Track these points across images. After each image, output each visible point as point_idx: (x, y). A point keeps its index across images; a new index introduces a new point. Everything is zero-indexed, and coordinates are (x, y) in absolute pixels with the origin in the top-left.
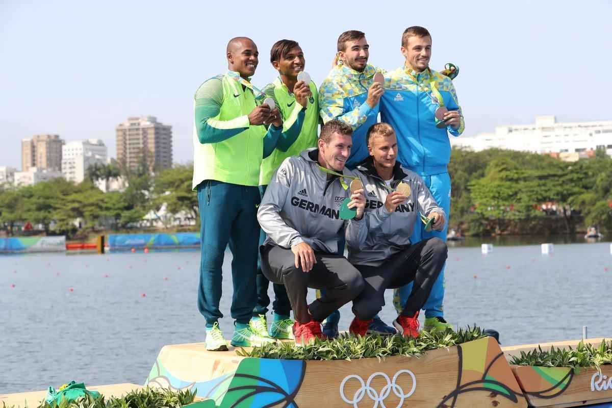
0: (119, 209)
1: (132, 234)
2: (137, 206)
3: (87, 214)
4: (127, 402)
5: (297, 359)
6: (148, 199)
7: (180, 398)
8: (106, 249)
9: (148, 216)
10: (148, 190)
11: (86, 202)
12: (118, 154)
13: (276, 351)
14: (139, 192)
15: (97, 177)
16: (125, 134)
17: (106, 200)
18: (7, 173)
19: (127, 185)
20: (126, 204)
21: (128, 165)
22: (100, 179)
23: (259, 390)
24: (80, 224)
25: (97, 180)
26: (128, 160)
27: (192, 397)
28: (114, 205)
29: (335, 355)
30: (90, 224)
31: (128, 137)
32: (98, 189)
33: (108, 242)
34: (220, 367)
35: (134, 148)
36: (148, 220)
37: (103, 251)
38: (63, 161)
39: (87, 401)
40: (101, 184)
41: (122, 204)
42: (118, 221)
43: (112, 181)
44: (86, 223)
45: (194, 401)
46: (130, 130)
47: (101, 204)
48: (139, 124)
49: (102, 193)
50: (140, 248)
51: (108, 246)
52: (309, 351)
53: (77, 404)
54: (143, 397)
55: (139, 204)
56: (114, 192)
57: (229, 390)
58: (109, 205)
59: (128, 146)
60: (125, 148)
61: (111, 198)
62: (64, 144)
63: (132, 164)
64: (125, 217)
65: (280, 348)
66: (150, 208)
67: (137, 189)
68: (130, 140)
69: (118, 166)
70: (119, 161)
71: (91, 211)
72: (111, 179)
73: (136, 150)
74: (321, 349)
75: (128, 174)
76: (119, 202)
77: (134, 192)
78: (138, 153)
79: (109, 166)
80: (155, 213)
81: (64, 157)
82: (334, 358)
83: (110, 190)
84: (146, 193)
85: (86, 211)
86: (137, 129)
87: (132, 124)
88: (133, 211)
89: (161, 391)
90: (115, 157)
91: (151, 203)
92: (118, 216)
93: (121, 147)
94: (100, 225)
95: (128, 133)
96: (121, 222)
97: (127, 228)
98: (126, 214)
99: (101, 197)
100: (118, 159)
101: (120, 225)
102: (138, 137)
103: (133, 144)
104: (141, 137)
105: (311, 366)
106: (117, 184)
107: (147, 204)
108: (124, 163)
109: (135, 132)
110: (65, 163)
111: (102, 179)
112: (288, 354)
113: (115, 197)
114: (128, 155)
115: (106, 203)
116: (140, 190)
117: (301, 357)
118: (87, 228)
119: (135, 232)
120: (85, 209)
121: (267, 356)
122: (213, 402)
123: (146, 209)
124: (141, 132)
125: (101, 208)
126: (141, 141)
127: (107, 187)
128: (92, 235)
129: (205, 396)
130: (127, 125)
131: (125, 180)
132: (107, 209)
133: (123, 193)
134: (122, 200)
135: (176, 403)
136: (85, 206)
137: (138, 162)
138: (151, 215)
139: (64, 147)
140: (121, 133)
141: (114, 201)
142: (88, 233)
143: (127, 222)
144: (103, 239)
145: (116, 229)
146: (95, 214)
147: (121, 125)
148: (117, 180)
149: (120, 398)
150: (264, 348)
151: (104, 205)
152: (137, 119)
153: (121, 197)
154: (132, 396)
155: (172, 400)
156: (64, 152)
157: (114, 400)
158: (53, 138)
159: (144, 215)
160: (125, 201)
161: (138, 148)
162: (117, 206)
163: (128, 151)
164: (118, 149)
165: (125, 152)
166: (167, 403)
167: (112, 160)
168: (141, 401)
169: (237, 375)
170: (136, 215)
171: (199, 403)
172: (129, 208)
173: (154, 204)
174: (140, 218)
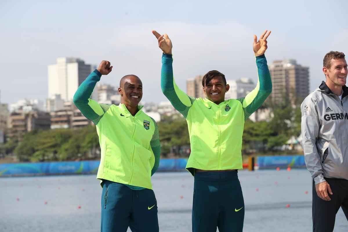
0: (266, 135)
1: (277, 156)
2: (281, 133)
6: (290, 127)
8: (256, 168)
9: (289, 142)
10: (290, 120)
17: (256, 128)
19: (273, 116)
20: (272, 132)
21: (273, 99)
26: (273, 95)
28: (262, 132)
33: (257, 162)
35: (278, 86)
36: (290, 145)
37: (253, 169)
41: (269, 132)
42: (265, 145)
43: (261, 113)
46: (274, 71)
47: (251, 131)
48: (282, 66)
49: (252, 122)
50: (283, 167)
51: (257, 166)
55: (283, 132)
56: (262, 122)
58: (258, 132)
61: (259, 126)
63: (277, 99)
64: (271, 142)
66: (292, 134)
67: (281, 119)
72: (259, 111)
73: (279, 88)
75: (274, 107)
76: (266, 129)
77: (279, 121)
78: (282, 89)
80: (296, 139)
83: (259, 120)
84: (288, 122)
86: (281, 70)
87: (276, 66)
88: (278, 137)
91: (293, 130)
92: (265, 141)
94: (251, 148)
95: (273, 73)
96: (268, 146)
97: (274, 151)
98: (272, 139)
99: (251, 126)
101: (267, 149)
102: (281, 76)
104: (284, 76)
106: (264, 115)
107: (289, 131)
109: (279, 73)
113: (263, 126)
115: (256, 130)
116: (283, 120)
119: (280, 154)
123: (289, 136)
124: (283, 72)
125: (251, 134)
126: (284, 80)
127: (257, 118)
128: (244, 157)
130: (272, 66)
131: (271, 111)
132: (257, 135)
133: (269, 122)
134: (269, 128)
137: (281, 97)
138: (292, 140)
141: (261, 129)
143: (273, 147)
144: (253, 160)
145: (263, 151)
146: (247, 139)
148: (265, 112)
151: (254, 132)
152: (281, 62)
153: (268, 125)
159: (287, 140)
160: (271, 129)
161: (282, 86)
162: (265, 133)
170: (281, 140)
172: (274, 134)
173: (295, 131)
174: (284, 142)
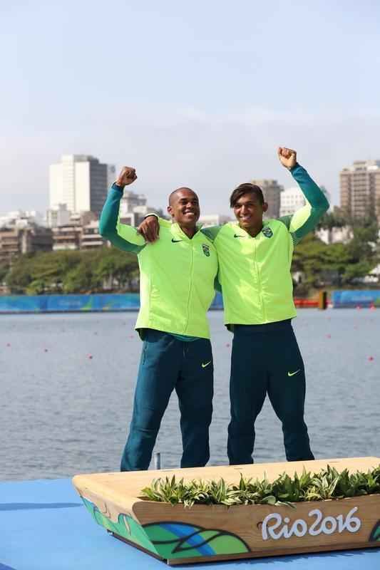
0: (342, 262)
1: (357, 291)
2: (363, 259)
3: (307, 267)
4: (374, 478)
6: (375, 252)
8: (330, 306)
9: (374, 271)
10: (376, 242)
11: (307, 254)
12: (342, 202)
14: (365, 244)
15: (319, 226)
16: (350, 180)
17: (329, 253)
18: (220, 221)
19: (352, 236)
20: (351, 257)
21: (353, 214)
22: (322, 230)
24: (300, 278)
25: (319, 230)
26: (353, 208)
28: (337, 258)
30: (310, 279)
31: (353, 183)
32: (319, 240)
33: (331, 299)
35: (360, 195)
36: (375, 276)
37: (325, 307)
38: (281, 209)
39: (330, 476)
40: (324, 235)
41: (347, 257)
42: (342, 276)
43: (336, 231)
44: (306, 277)
46: (355, 175)
47: (322, 256)
48: (365, 169)
49: (324, 244)
50: (367, 306)
51: (331, 303)
53: (320, 479)
55: (365, 258)
56: (337, 244)
58: (331, 258)
59: (353, 193)
60: (350, 195)
61: (334, 250)
62: (283, 190)
63: (358, 213)
64: (350, 271)
67: (363, 240)
68: (355, 186)
69: (342, 215)
70: (343, 209)
71: (313, 264)
72: (334, 229)
73: (361, 198)
75: (354, 223)
76: (342, 255)
77: (360, 244)
78: (364, 200)
79: (331, 215)
81: (282, 205)
83: (334, 241)
84: (373, 245)
85: (307, 264)
86: (364, 174)
87: (358, 169)
88: (359, 265)
90: (339, 205)
91: (379, 256)
92: (342, 271)
93: (346, 194)
94: (323, 279)
95: (353, 178)
96: (345, 276)
97: (353, 283)
98: (351, 268)
99: (323, 249)
100: (342, 206)
101: (343, 280)
102: (364, 183)
103: (358, 191)
104: (368, 183)
106: (340, 235)
107: (374, 257)
108: (349, 211)
109: (361, 178)
110: (284, 212)
111: (325, 229)
113: (339, 250)
114: (353, 203)
115: (329, 255)
116: (367, 241)
118: (307, 283)
119: (361, 289)
120: (304, 263)
123: (373, 264)
124: (367, 177)
125: (323, 260)
126: (368, 188)
127: (330, 238)
128: (312, 290)
130: (352, 169)
131: (350, 230)
132: (330, 262)
133: (347, 245)
134: (347, 252)
136: (306, 258)
137: (364, 211)
138: (378, 270)
139: (282, 194)
140: (345, 179)
141: (337, 254)
142: (309, 288)
143: (351, 278)
144: (325, 294)
145: (339, 284)
146: (317, 268)
147: (345, 170)
148: (342, 231)
149: (366, 473)
151: (327, 258)
152: (364, 163)
153: (345, 249)
156: (282, 200)
157: (360, 475)
158: (270, 183)
159: (371, 270)
160: (350, 253)
161: (365, 195)
162: (340, 260)
163: (353, 198)
164: (342, 197)
165: (350, 200)
167: (336, 208)
170: (362, 269)
172: (354, 261)
174: (366, 273)
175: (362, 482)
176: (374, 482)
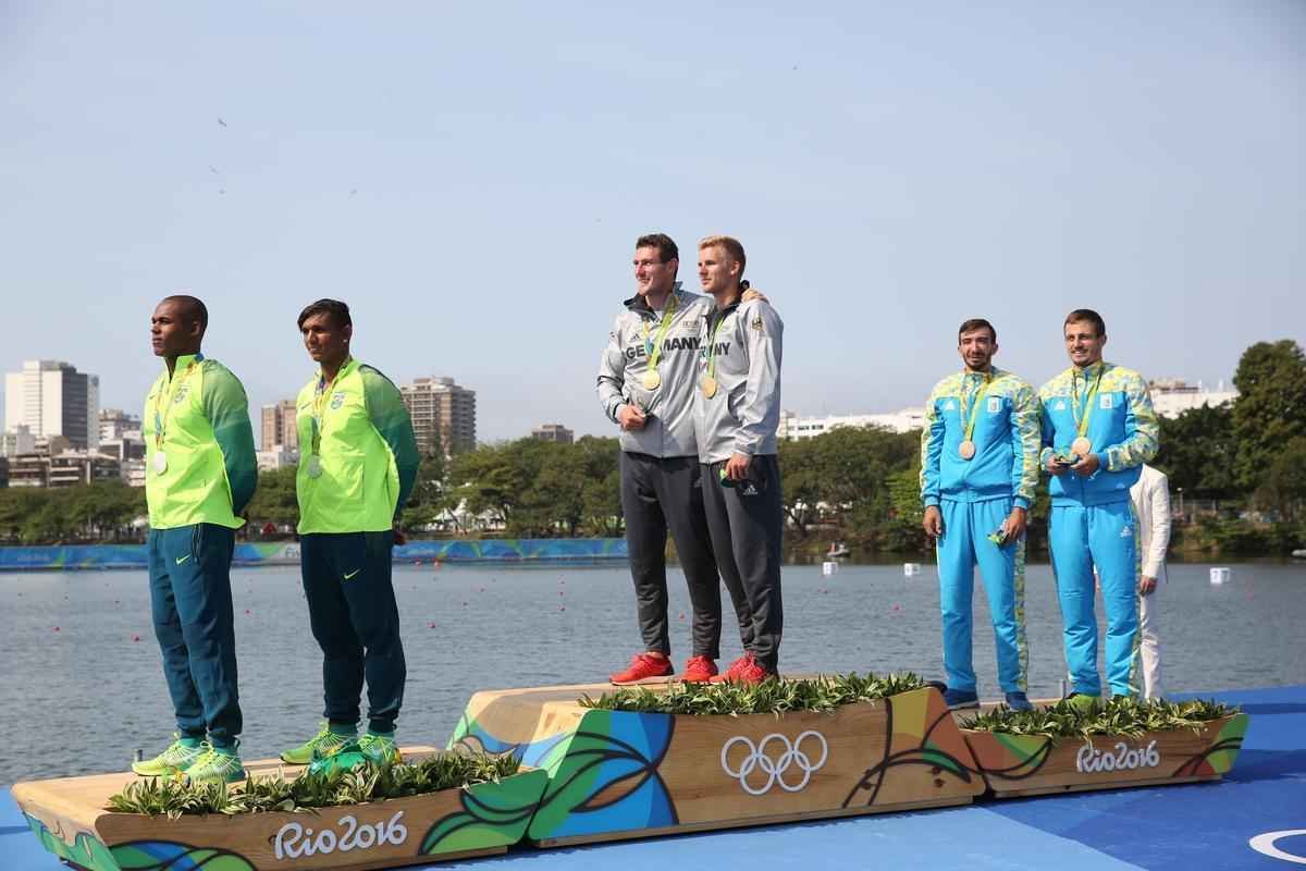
1: (417, 542)
2: (424, 502)
4: (424, 773)
5: (663, 712)
6: (440, 493)
7: (498, 766)
9: (439, 517)
10: (441, 480)
13: (634, 700)
14: (428, 482)
23: (609, 755)
27: (516, 767)
29: (715, 708)
34: (554, 724)
36: (439, 522)
45: (520, 771)
46: (416, 395)
48: (429, 388)
50: (426, 561)
52: (680, 701)
54: (447, 765)
55: (428, 499)
57: (568, 756)
65: (638, 697)
66: (444, 504)
67: (425, 478)
68: (416, 409)
73: (424, 425)
74: (695, 699)
80: (449, 512)
82: (713, 712)
84: (438, 484)
86: (427, 395)
87: (419, 388)
88: (419, 508)
89: (473, 758)
91: (445, 498)
95: (413, 400)
102: (427, 406)
104: (431, 405)
105: (682, 723)
107: (438, 500)
109: (423, 398)
112: (650, 705)
117: (669, 709)
119: (421, 539)
121: (621, 708)
122: (544, 773)
123: (438, 508)
124: (432, 399)
126: (432, 412)
129: (534, 762)
130: (412, 388)
135: (493, 774)
138: (444, 515)
150: (618, 696)
152: (427, 380)
154: (433, 764)
155: (488, 769)
159: (434, 515)
161: (428, 421)
166: (481, 773)
168: (443, 770)
169: (579, 734)
170: (423, 515)
171: (525, 774)
173: (449, 499)
174: (429, 518)
175: (408, 778)
176: (424, 777)
